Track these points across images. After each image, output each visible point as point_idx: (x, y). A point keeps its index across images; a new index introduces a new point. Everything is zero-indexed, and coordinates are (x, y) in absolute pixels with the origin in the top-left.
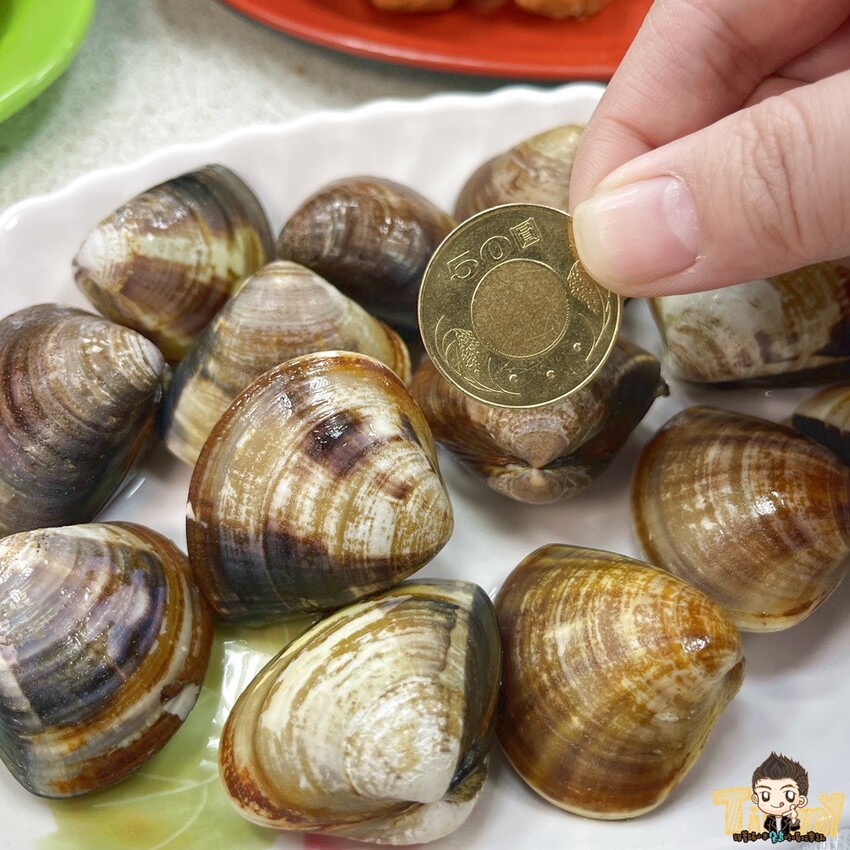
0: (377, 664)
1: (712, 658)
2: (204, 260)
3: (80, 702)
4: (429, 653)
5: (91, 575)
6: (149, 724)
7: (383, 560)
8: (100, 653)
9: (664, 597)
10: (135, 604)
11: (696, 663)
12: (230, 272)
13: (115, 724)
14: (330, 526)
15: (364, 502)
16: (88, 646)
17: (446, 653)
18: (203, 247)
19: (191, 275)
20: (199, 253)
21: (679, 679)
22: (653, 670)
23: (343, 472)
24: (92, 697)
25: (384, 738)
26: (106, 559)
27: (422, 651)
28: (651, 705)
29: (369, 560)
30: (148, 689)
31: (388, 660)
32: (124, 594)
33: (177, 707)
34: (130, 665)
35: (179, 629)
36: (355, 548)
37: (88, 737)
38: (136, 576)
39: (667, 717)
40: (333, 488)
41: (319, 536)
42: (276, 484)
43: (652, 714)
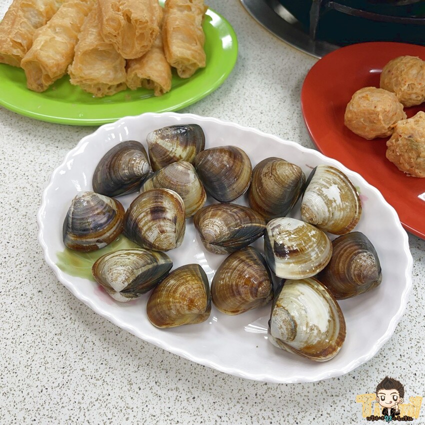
0: (127, 260)
1: (191, 307)
2: (173, 151)
3: (80, 232)
4: (137, 265)
5: (97, 209)
6: (91, 244)
7: (151, 243)
8: (89, 225)
9: (194, 289)
10: (103, 220)
11: (186, 306)
12: (180, 156)
13: (84, 240)
14: (145, 229)
15: (153, 228)
16: (88, 222)
17: (141, 267)
18: (175, 148)
19: (168, 153)
20: (173, 149)
21: (181, 306)
22: (177, 301)
23: (154, 219)
24: (83, 232)
25: (115, 273)
26: (103, 207)
27: (136, 264)
28: (172, 307)
29: (148, 241)
30: (95, 238)
31: (129, 260)
32: (102, 216)
33: (100, 245)
34: (94, 231)
35: (110, 230)
36: (147, 237)
37: (78, 239)
38: (107, 214)
39: (174, 312)
40: (150, 221)
41: (142, 229)
42: (142, 213)
43: (171, 309)
